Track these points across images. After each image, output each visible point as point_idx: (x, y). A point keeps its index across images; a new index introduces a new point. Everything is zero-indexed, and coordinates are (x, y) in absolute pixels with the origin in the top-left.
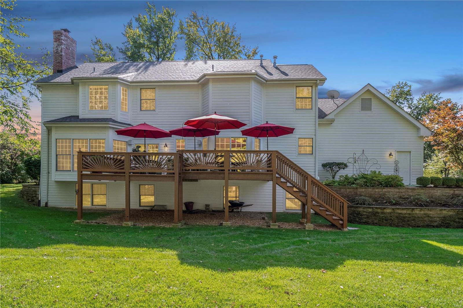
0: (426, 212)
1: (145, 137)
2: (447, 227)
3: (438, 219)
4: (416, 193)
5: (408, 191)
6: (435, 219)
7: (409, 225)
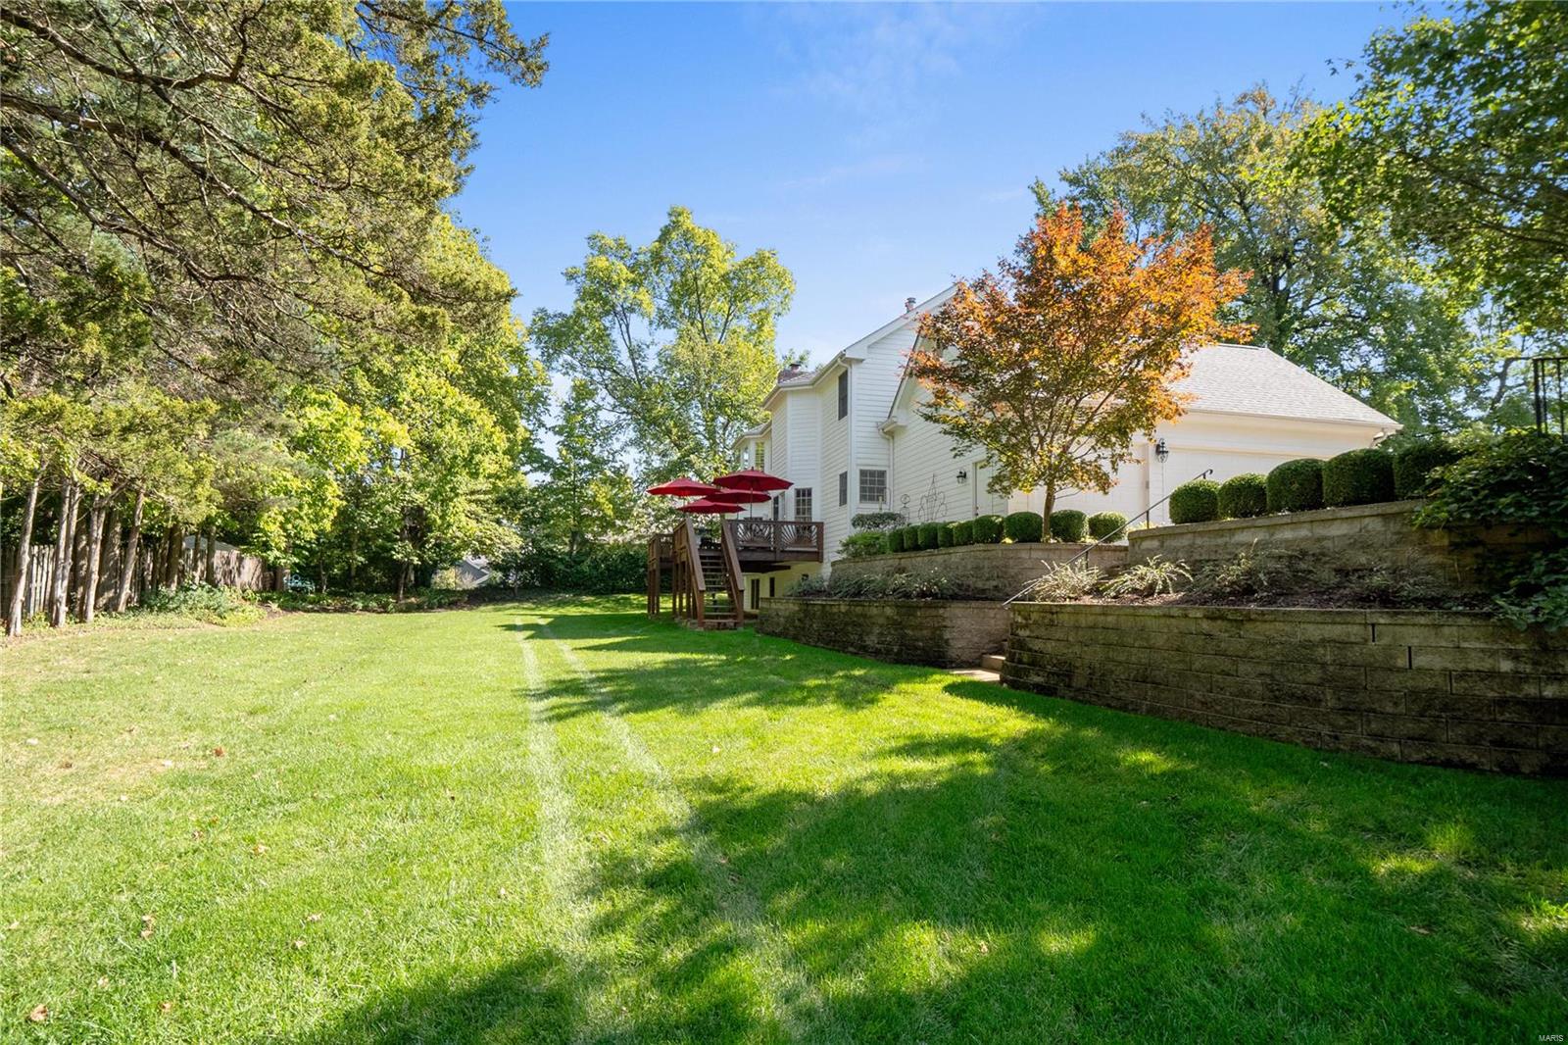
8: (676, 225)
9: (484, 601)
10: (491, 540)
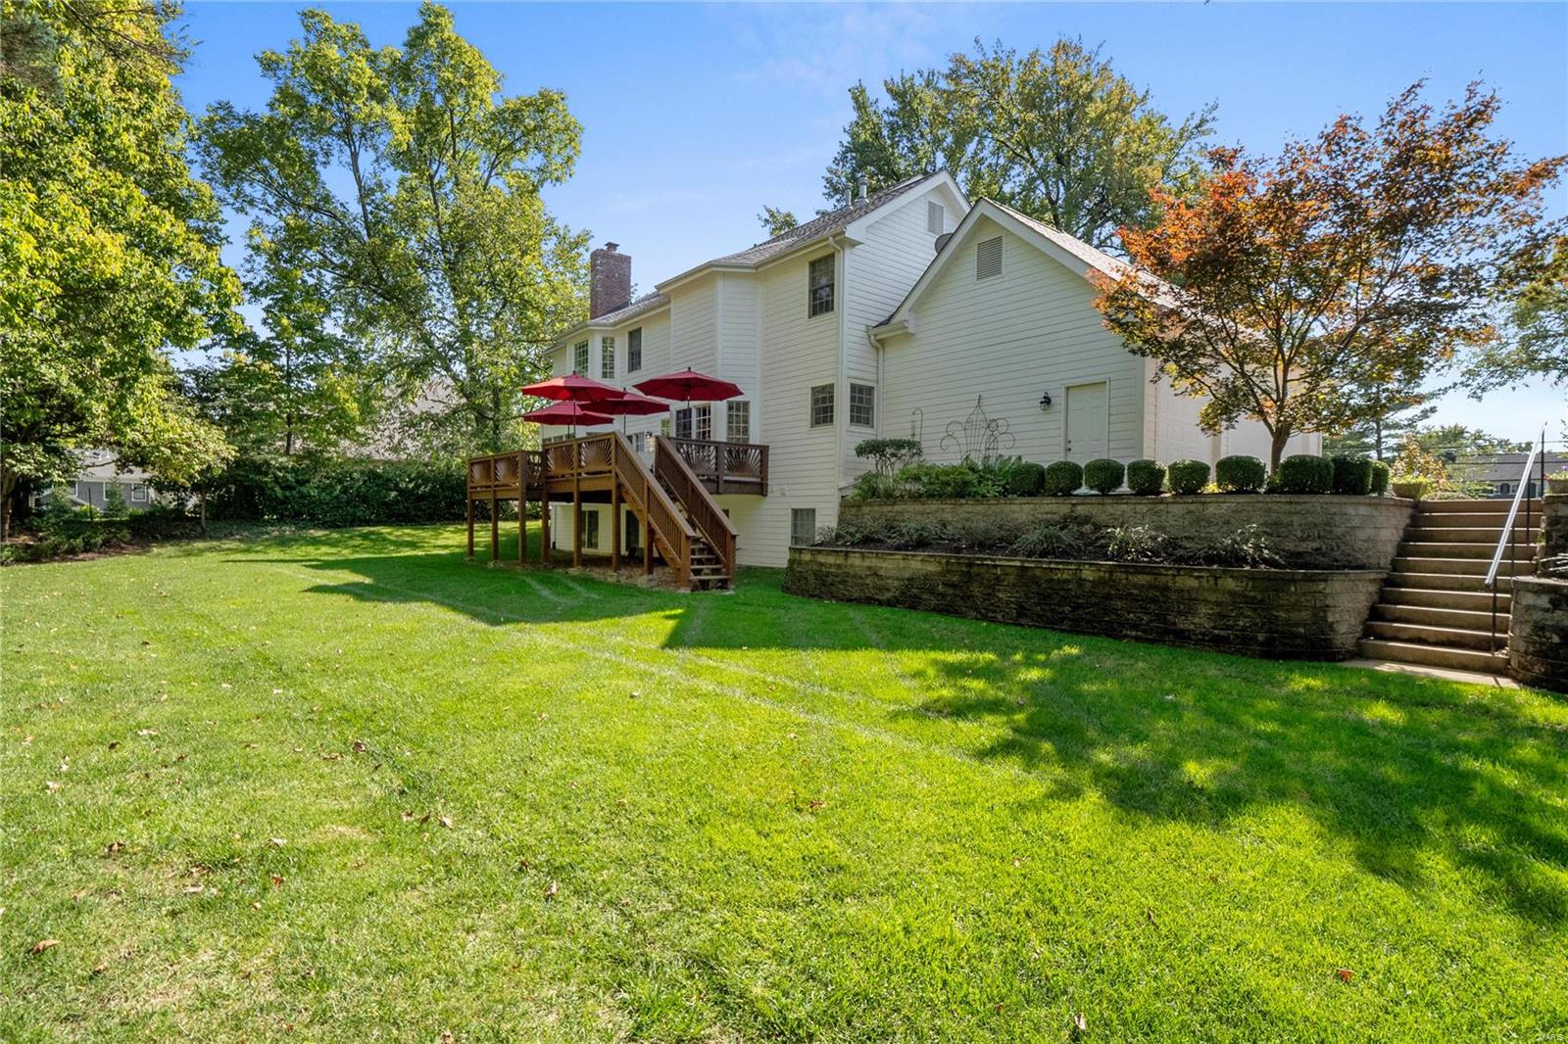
0: (874, 562)
1: (569, 424)
2: (913, 607)
3: (896, 583)
4: (962, 516)
5: (943, 510)
6: (890, 581)
7: (832, 596)
8: (434, 27)
9: (155, 540)
10: (188, 445)
